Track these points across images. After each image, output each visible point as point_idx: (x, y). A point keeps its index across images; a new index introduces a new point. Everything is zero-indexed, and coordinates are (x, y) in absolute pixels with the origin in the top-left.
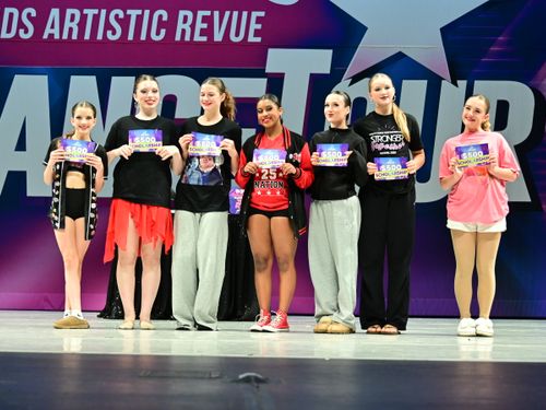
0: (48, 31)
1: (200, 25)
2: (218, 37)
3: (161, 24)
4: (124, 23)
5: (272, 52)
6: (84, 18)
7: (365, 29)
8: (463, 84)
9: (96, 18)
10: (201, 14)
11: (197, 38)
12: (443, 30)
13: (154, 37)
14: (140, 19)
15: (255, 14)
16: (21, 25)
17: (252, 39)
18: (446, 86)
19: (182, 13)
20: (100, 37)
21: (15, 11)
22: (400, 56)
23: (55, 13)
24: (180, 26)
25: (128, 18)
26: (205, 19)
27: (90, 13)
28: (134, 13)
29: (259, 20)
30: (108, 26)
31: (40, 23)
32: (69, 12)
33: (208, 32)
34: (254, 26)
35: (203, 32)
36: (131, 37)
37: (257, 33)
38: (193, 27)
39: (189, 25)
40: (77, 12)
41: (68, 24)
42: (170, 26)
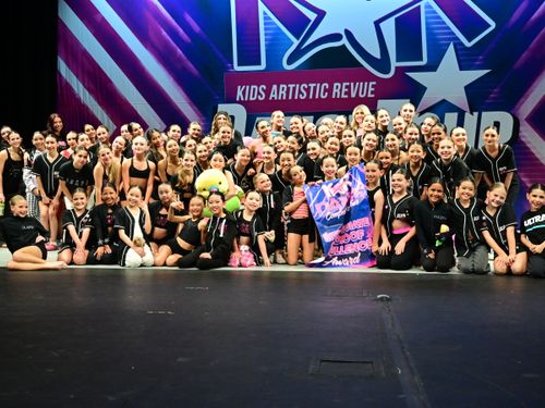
0: (272, 96)
1: (344, 90)
2: (353, 95)
3: (325, 90)
4: (308, 90)
5: (379, 101)
6: (288, 89)
7: (426, 88)
8: (476, 114)
9: (294, 88)
10: (345, 84)
11: (343, 96)
12: (466, 88)
13: (322, 97)
14: (315, 88)
15: (371, 84)
16: (259, 93)
17: (370, 96)
18: (467, 115)
19: (335, 84)
20: (296, 97)
21: (256, 87)
22: (444, 101)
23: (275, 87)
24: (335, 90)
25: (309, 88)
26: (346, 87)
27: (291, 86)
28: (312, 85)
29: (373, 86)
30: (300, 92)
31: (268, 92)
32: (281, 86)
33: (348, 93)
34: (371, 89)
35: (346, 93)
36: (311, 97)
37: (372, 93)
38: (341, 90)
39: (339, 90)
40: (285, 86)
41: (281, 92)
42: (330, 91)
